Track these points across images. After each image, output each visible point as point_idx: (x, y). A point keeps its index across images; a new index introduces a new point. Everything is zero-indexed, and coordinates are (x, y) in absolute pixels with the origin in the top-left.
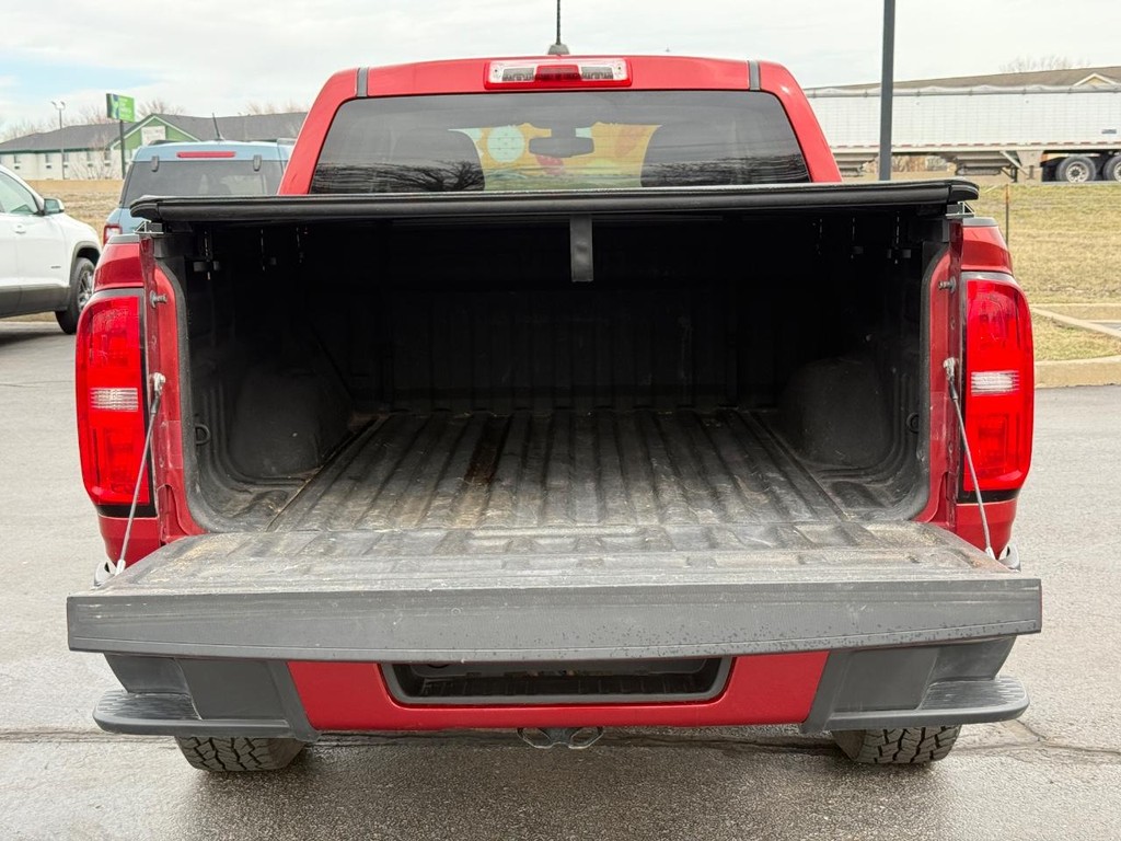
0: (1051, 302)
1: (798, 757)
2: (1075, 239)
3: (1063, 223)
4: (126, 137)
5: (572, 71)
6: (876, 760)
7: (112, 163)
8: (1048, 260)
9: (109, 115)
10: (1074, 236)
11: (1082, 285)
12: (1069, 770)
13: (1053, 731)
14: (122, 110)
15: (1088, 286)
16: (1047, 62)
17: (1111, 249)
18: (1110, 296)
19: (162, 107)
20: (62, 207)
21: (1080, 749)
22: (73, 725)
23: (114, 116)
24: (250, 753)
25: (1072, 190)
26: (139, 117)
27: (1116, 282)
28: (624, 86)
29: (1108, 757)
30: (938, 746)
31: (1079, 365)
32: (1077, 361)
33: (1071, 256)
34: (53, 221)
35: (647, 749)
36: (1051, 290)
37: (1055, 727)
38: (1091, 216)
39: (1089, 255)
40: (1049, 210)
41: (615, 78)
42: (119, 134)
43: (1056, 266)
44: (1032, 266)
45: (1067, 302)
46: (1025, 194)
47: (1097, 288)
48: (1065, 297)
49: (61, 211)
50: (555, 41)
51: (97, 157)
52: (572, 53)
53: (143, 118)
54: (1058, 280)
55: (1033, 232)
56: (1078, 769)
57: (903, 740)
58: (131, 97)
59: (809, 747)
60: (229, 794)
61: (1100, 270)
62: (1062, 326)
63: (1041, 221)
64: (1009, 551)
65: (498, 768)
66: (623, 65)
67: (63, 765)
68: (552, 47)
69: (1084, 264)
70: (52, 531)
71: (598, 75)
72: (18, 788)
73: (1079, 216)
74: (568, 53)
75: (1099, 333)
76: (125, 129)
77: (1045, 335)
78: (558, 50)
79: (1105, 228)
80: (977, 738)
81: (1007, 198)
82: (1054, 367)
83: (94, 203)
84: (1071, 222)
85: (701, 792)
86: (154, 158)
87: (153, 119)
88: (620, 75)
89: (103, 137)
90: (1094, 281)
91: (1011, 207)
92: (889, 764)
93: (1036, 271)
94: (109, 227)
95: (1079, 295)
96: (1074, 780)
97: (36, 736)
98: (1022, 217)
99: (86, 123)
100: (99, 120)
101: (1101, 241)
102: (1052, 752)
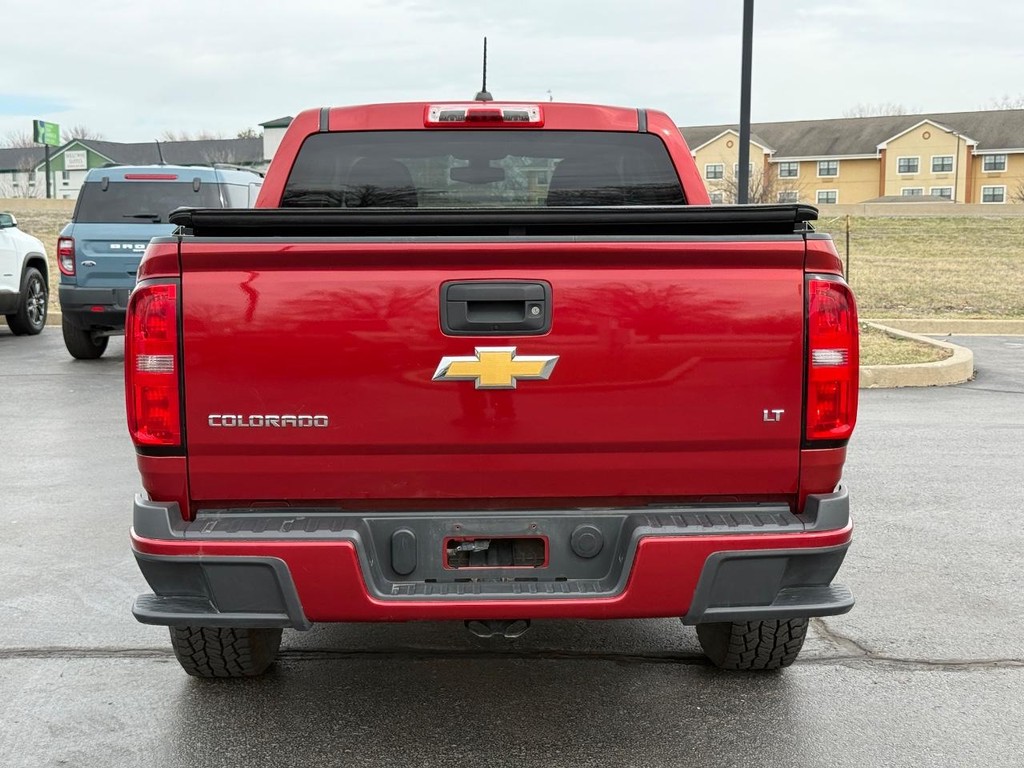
0: (886, 317)
1: (675, 666)
2: (907, 264)
3: (897, 250)
4: (51, 159)
5: (496, 114)
6: (737, 665)
7: (37, 184)
8: (884, 282)
9: (36, 140)
10: (905, 262)
11: (912, 304)
12: (889, 675)
13: (877, 647)
14: (47, 135)
15: (917, 304)
16: (884, 109)
17: (937, 273)
18: (936, 313)
19: (83, 132)
20: (15, 222)
21: (898, 660)
22: (79, 645)
23: (40, 140)
24: (235, 660)
25: (905, 222)
26: (63, 142)
27: (941, 301)
28: (538, 127)
29: (919, 666)
30: (787, 653)
31: (907, 369)
32: (906, 366)
33: (903, 278)
34: (7, 235)
35: (554, 661)
36: (885, 307)
37: (880, 645)
38: (921, 245)
39: (918, 278)
40: (884, 239)
41: (531, 120)
42: (44, 156)
43: (889, 287)
44: (869, 287)
45: (899, 318)
46: (863, 224)
47: (925, 306)
48: (897, 313)
49: (14, 225)
50: (481, 89)
51: (22, 178)
52: (495, 100)
53: (65, 142)
54: (892, 298)
55: (871, 257)
56: (897, 674)
57: (759, 649)
58: (56, 123)
59: (684, 659)
60: (217, 694)
61: (928, 291)
62: (894, 337)
63: (878, 248)
64: (840, 488)
65: (435, 674)
66: (537, 109)
67: (76, 674)
68: (479, 94)
69: (914, 285)
70: (34, 498)
71: (516, 117)
72: (41, 691)
73: (911, 245)
74: (491, 99)
75: (925, 343)
76: (50, 152)
77: (879, 344)
78: (484, 96)
79: (933, 255)
80: (817, 652)
81: (848, 227)
82: (886, 370)
83: (28, 219)
84: (902, 250)
85: (599, 690)
86: (104, 179)
87: (76, 144)
88: (535, 118)
89: (30, 159)
90: (922, 300)
91: (851, 236)
92: (748, 669)
93: (872, 291)
94: (62, 239)
95: (910, 312)
96: (893, 682)
97: (49, 653)
98: (862, 245)
99: (12, 146)
100: (24, 144)
101: (929, 266)
102: (878, 662)
